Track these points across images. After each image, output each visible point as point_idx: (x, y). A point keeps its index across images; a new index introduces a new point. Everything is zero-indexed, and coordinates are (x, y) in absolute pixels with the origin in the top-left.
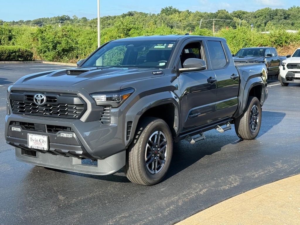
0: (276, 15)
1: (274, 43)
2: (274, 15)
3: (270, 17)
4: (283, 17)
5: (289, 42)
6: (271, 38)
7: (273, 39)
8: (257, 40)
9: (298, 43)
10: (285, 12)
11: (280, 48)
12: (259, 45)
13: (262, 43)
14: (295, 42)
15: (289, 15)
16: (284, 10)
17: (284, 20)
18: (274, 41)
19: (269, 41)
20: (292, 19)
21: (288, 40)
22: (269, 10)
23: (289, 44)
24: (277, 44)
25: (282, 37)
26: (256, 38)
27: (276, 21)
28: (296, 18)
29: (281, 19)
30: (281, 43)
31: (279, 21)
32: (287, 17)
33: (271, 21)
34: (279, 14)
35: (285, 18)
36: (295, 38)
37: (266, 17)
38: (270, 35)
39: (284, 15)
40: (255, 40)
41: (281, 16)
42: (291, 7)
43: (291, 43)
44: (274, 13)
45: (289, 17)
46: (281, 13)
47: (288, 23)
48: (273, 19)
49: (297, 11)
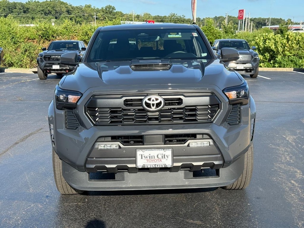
0: (15, 8)
1: (42, 37)
2: (13, 8)
3: (9, 10)
4: (22, 11)
5: (56, 36)
6: (38, 31)
7: (40, 33)
8: (23, 33)
9: (64, 38)
10: (24, 6)
11: (47, 42)
12: (26, 38)
13: (29, 36)
14: (62, 36)
15: (28, 9)
16: (22, 4)
17: (24, 14)
18: (41, 35)
19: (37, 34)
20: (32, 13)
21: (55, 34)
22: (7, 3)
23: (56, 38)
24: (44, 38)
25: (48, 31)
26: (23, 31)
27: (16, 15)
28: (35, 12)
29: (21, 13)
30: (48, 37)
31: (18, 14)
32: (26, 11)
33: (10, 14)
34: (17, 7)
35: (25, 12)
36: (61, 33)
37: (5, 10)
38: (36, 28)
39: (23, 8)
40: (21, 33)
41: (20, 9)
42: (29, 1)
43: (57, 37)
44: (13, 6)
45: (27, 11)
46: (20, 7)
47: (28, 16)
48: (12, 12)
49: (36, 5)
